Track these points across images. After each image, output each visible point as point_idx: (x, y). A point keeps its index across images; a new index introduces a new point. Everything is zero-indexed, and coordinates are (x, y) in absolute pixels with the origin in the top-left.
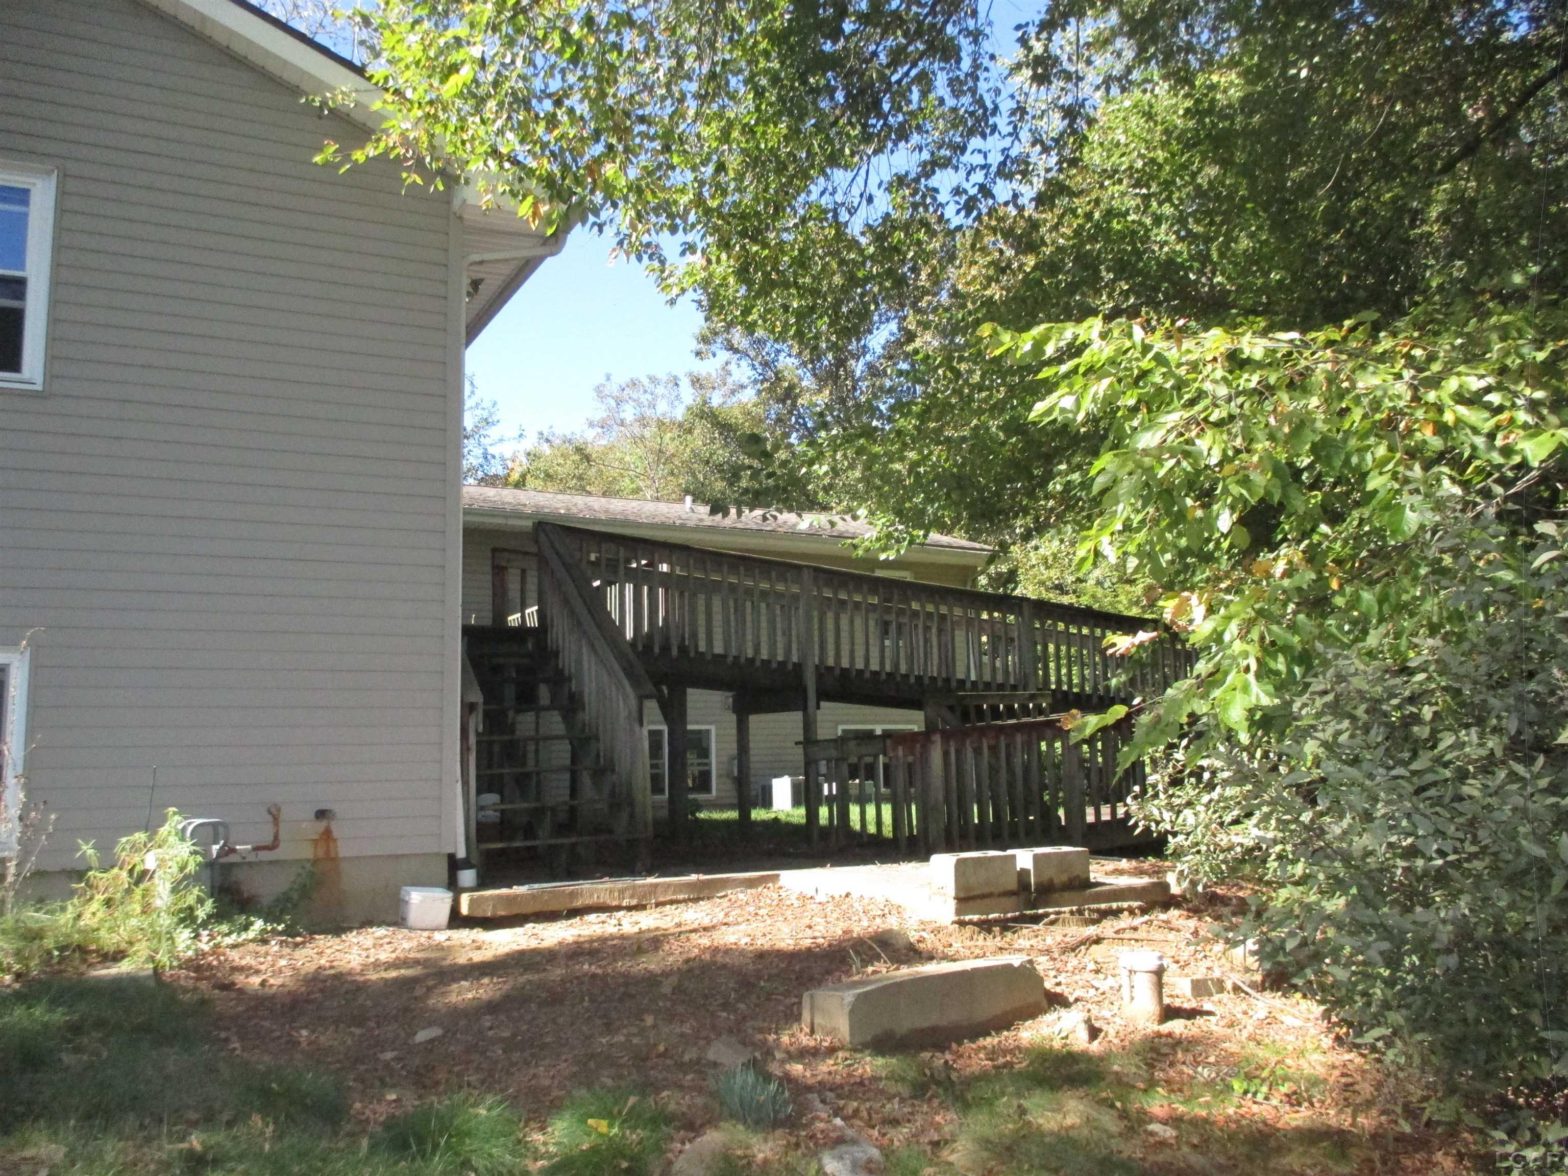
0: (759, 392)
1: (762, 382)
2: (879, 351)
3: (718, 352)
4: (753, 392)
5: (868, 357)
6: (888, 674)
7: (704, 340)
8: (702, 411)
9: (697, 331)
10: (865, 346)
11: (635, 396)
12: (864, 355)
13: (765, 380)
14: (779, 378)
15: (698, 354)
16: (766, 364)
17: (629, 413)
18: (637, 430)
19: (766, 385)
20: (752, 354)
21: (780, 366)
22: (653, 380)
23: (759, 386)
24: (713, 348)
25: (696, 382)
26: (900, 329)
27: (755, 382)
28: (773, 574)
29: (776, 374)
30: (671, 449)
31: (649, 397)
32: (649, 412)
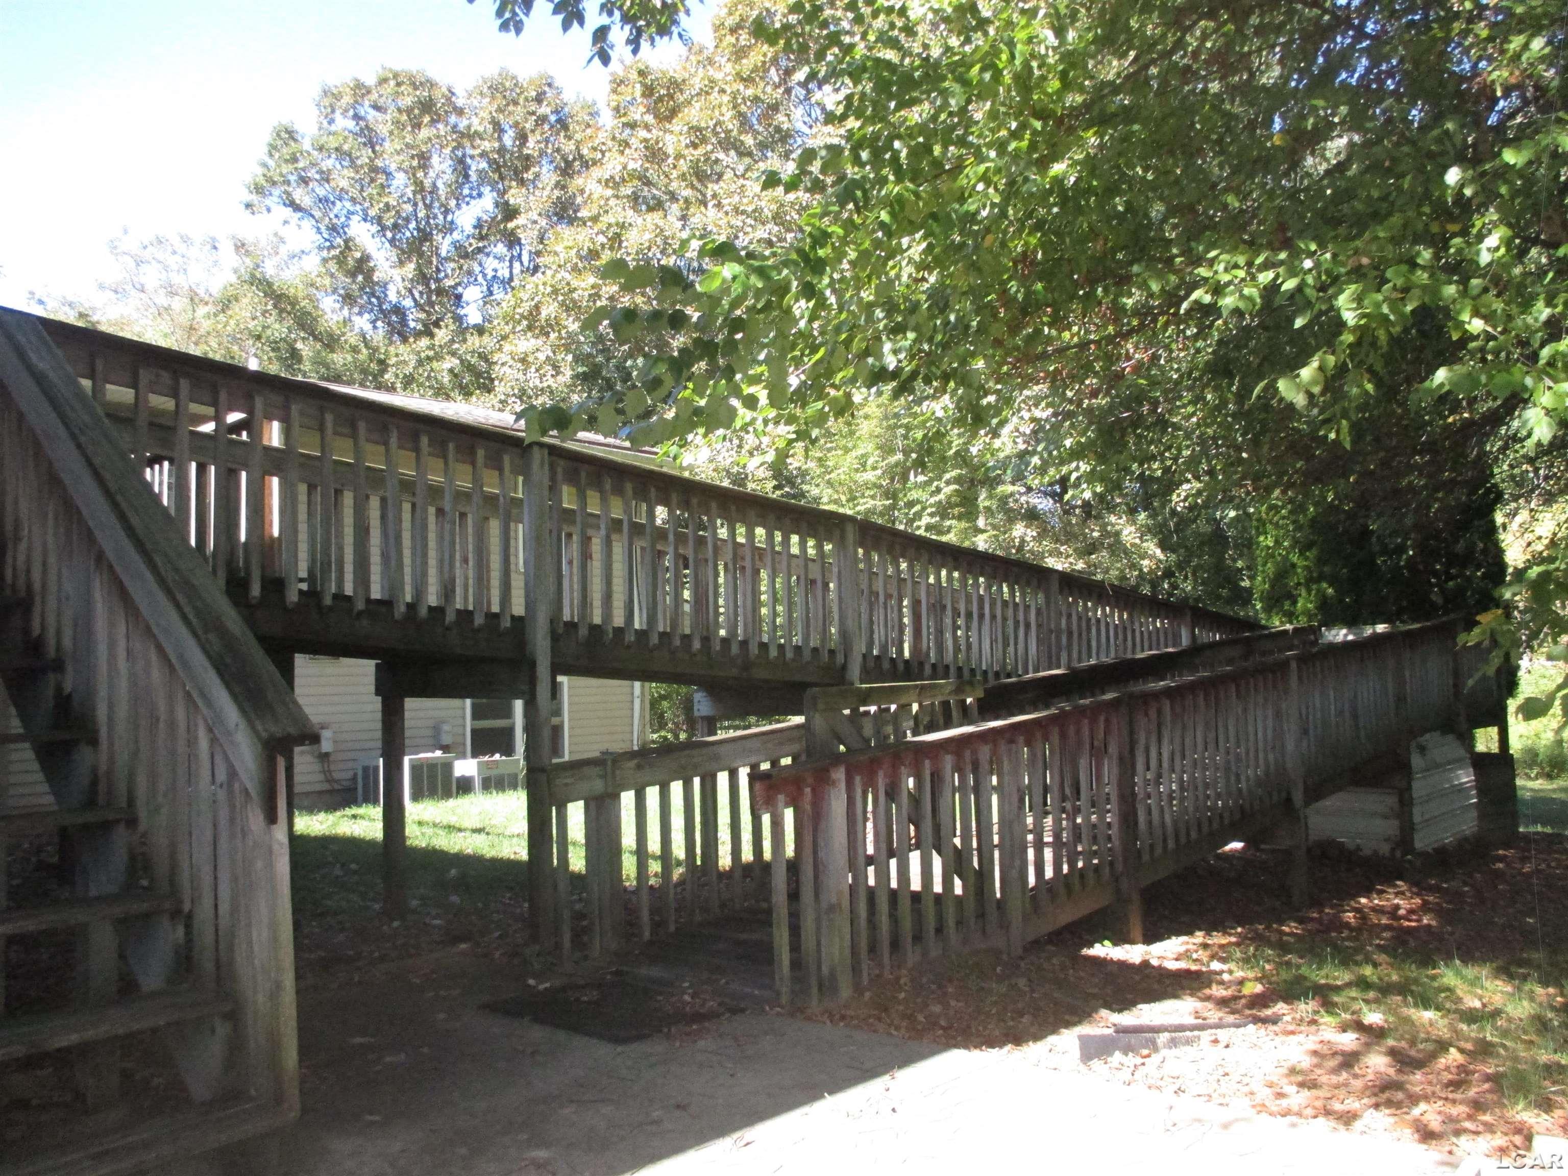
0: (325, 261)
1: (329, 249)
2: (469, 229)
3: (274, 207)
4: (317, 260)
5: (456, 236)
6: (663, 635)
7: (259, 190)
8: (253, 276)
9: (249, 179)
10: (452, 222)
11: (160, 256)
12: (451, 231)
13: (332, 247)
14: (348, 244)
15: (248, 206)
16: (333, 229)
17: (151, 277)
18: (162, 300)
19: (333, 253)
20: (317, 214)
21: (351, 232)
22: (185, 239)
23: (325, 254)
24: (268, 202)
25: (240, 246)
26: (497, 205)
27: (320, 248)
28: (481, 453)
29: (346, 242)
30: (206, 325)
31: (180, 260)
32: (178, 279)
